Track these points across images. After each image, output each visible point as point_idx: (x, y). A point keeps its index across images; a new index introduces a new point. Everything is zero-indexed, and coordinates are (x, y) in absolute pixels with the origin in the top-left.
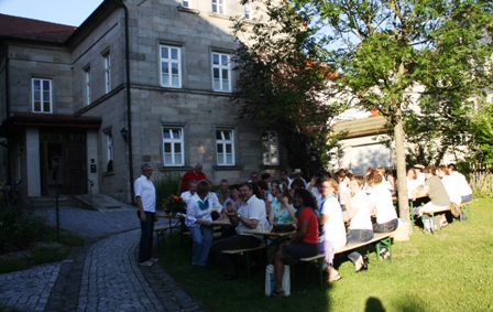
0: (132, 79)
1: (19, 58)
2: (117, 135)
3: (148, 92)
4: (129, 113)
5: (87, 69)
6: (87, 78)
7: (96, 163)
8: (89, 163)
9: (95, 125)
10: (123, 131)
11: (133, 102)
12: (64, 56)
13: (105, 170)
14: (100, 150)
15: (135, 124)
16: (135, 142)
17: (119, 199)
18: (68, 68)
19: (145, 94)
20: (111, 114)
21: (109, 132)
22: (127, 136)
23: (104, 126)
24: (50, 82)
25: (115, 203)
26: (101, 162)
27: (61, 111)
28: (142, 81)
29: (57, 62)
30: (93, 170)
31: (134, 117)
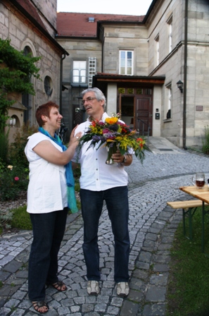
0: (190, 37)
1: (111, 36)
2: (175, 87)
3: (204, 48)
4: (185, 67)
5: (157, 39)
6: (157, 45)
7: (159, 112)
8: (154, 112)
9: (159, 82)
10: (179, 83)
11: (189, 57)
13: (165, 118)
14: (162, 101)
15: (189, 77)
16: (190, 93)
17: (173, 142)
18: (145, 41)
19: (201, 50)
20: (171, 72)
21: (169, 87)
22: (183, 88)
23: (166, 82)
24: (133, 52)
26: (163, 112)
27: (140, 74)
28: (199, 38)
29: (138, 37)
30: (158, 117)
31: (190, 71)
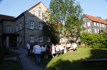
0: (25, 28)
1: (5, 23)
2: (23, 37)
3: (28, 30)
4: (25, 33)
5: (17, 25)
6: (17, 27)
7: (18, 42)
8: (17, 42)
9: (18, 35)
10: (24, 36)
11: (25, 31)
12: (13, 23)
13: (20, 43)
14: (19, 39)
15: (25, 35)
16: (26, 38)
17: (23, 48)
18: (13, 25)
19: (27, 30)
20: (21, 33)
21: (21, 36)
22: (24, 37)
23: (20, 35)
24: (10, 27)
25: (22, 48)
26: (19, 42)
27: (12, 32)
28: (27, 28)
29: (12, 24)
30: (18, 43)
31: (26, 34)
